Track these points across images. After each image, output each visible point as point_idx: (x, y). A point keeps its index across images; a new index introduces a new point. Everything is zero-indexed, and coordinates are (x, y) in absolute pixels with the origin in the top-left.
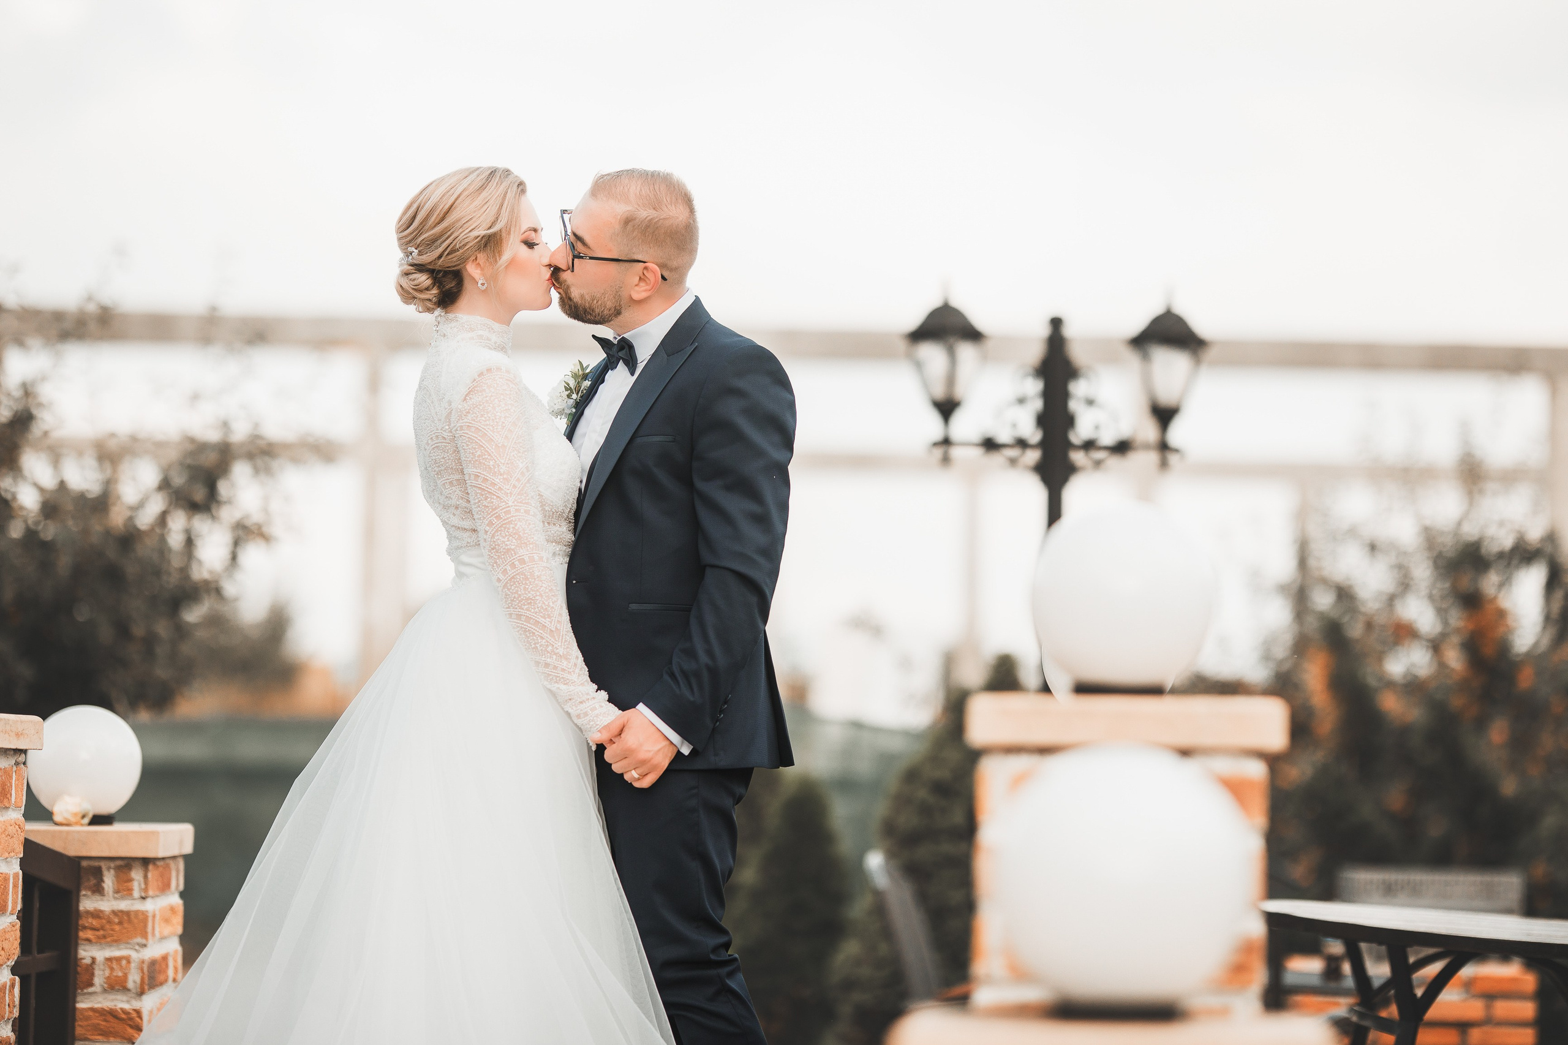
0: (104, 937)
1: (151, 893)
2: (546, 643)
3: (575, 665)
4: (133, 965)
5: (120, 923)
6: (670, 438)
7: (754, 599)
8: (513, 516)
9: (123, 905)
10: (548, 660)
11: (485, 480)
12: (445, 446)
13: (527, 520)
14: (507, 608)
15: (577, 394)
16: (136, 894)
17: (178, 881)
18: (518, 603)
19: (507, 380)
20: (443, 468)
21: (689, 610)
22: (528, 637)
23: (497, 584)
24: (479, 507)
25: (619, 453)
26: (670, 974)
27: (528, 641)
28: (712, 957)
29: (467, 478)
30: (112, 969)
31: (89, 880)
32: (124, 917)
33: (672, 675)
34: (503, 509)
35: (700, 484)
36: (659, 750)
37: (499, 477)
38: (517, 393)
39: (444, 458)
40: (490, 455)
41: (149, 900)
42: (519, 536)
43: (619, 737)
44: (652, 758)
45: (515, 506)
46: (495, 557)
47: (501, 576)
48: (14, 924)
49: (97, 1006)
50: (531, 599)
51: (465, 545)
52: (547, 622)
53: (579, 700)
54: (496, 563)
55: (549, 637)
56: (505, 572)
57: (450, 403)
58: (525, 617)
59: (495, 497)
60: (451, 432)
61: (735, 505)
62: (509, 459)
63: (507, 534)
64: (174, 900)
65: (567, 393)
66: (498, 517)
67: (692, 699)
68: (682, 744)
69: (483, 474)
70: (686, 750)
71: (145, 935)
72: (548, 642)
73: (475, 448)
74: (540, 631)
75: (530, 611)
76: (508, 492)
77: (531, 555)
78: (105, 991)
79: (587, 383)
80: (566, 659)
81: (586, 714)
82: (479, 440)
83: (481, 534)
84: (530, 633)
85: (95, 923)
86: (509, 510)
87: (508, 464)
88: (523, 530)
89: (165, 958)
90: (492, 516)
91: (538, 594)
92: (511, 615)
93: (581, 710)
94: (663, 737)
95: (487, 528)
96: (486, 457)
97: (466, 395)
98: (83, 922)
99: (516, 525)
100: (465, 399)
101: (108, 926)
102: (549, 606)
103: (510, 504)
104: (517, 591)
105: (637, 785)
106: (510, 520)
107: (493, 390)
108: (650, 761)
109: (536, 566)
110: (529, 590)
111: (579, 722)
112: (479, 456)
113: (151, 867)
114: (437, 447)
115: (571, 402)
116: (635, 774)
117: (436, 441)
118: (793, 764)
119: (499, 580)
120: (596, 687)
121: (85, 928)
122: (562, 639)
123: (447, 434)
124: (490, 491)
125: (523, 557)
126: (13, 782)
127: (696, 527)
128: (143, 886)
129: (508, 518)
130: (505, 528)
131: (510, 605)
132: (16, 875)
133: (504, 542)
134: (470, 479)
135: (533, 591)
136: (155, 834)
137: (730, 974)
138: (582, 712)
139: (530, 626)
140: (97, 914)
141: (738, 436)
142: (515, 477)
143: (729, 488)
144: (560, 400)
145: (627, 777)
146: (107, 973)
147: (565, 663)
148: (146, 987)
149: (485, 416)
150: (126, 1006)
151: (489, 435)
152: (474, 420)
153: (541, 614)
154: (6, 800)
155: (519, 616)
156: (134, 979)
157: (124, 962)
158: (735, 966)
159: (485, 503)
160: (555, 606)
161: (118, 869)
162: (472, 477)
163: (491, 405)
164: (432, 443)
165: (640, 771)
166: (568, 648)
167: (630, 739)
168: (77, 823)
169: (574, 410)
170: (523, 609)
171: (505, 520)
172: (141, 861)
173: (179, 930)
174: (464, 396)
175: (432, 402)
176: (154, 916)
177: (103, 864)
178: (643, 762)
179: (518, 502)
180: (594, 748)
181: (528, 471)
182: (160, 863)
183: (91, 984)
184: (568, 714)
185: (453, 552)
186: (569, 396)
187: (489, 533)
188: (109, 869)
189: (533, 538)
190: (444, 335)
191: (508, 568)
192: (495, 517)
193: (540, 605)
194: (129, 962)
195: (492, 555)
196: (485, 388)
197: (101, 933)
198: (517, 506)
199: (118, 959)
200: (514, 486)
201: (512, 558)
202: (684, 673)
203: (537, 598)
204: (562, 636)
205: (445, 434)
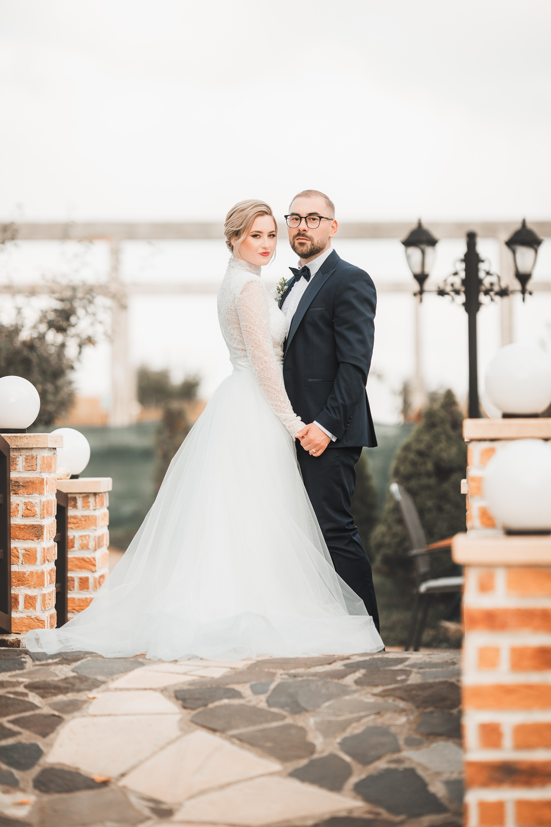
0: (79, 527)
1: (98, 507)
2: (276, 396)
3: (288, 405)
4: (91, 538)
5: (85, 521)
6: (324, 309)
7: (360, 376)
8: (262, 343)
9: (86, 513)
10: (277, 403)
11: (250, 328)
12: (232, 313)
13: (267, 345)
14: (259, 382)
15: (282, 291)
16: (92, 508)
17: (106, 503)
18: (264, 380)
19: (259, 286)
20: (230, 322)
21: (334, 381)
22: (269, 394)
23: (255, 372)
24: (247, 339)
25: (303, 315)
26: (330, 535)
27: (268, 395)
28: (347, 527)
29: (241, 327)
30: (82, 540)
31: (71, 503)
32: (87, 518)
33: (327, 409)
34: (258, 340)
35: (337, 328)
36: (324, 440)
37: (256, 327)
38: (263, 292)
39: (231, 318)
40: (252, 317)
41: (97, 511)
42: (264, 351)
43: (306, 435)
44: (321, 443)
45: (262, 339)
46: (254, 360)
47: (257, 368)
48: (54, 520)
49: (76, 556)
50: (269, 378)
51: (239, 357)
52: (276, 387)
53: (290, 420)
54: (254, 363)
55: (277, 394)
56: (259, 366)
57: (235, 295)
58: (267, 385)
59: (254, 335)
60: (235, 307)
61: (352, 336)
62: (260, 319)
63: (259, 350)
64: (105, 511)
65: (278, 291)
66: (256, 344)
67: (336, 418)
68: (333, 437)
69: (249, 326)
70: (334, 440)
71: (96, 525)
72: (277, 396)
73: (246, 315)
74: (274, 391)
75: (269, 383)
76: (260, 333)
77: (270, 359)
78: (79, 550)
79: (286, 287)
80: (284, 403)
81: (293, 426)
82: (247, 311)
83: (248, 351)
84: (269, 392)
85: (74, 521)
86: (260, 341)
87: (259, 321)
88: (266, 349)
89: (103, 535)
90: (253, 343)
91: (273, 376)
92: (261, 384)
93: (291, 424)
94: (325, 434)
95: (251, 348)
96: (250, 318)
97: (242, 292)
98: (70, 520)
99: (263, 347)
100: (241, 293)
101: (80, 522)
102: (277, 381)
103: (261, 338)
104: (264, 375)
105: (314, 455)
106: (260, 345)
107: (253, 291)
108: (320, 444)
109: (271, 364)
110: (269, 374)
111: (289, 429)
112: (247, 318)
113: (97, 496)
114: (228, 313)
115: (280, 295)
116: (314, 450)
117: (228, 311)
118: (377, 446)
119: (256, 370)
120: (296, 415)
121: (70, 523)
122: (283, 394)
123: (233, 308)
124: (252, 332)
125: (266, 360)
126: (53, 462)
127: (335, 346)
128: (94, 504)
129: (260, 344)
130: (258, 348)
131: (261, 380)
132: (55, 500)
133: (258, 354)
134: (243, 328)
135: (271, 374)
136: (99, 482)
137: (354, 535)
138: (291, 425)
139: (269, 389)
140: (75, 517)
141: (353, 307)
142: (262, 327)
143: (349, 329)
144: (275, 294)
145: (311, 453)
146: (80, 542)
147: (284, 404)
148: (97, 547)
149: (250, 301)
150: (89, 556)
151: (252, 309)
152: (245, 303)
153: (274, 384)
154: (51, 469)
155: (265, 385)
156: (92, 544)
157: (87, 537)
158: (356, 531)
159: (250, 338)
160: (279, 381)
161: (83, 497)
162: (244, 327)
163: (253, 297)
164: (226, 312)
165: (316, 449)
166: (285, 398)
167: (311, 435)
168: (65, 479)
169: (281, 298)
170: (266, 382)
171: (258, 345)
172: (93, 494)
173: (107, 523)
174: (241, 292)
175: (227, 294)
176: (99, 517)
177: (77, 496)
178: (317, 445)
179: (263, 337)
180: (295, 440)
181: (268, 324)
182: (100, 495)
183: (73, 547)
184: (284, 425)
185: (234, 360)
186: (279, 293)
187: (252, 350)
188: (79, 497)
189: (270, 352)
190: (232, 267)
191: (260, 365)
192: (254, 344)
193: (273, 380)
194: (89, 537)
195: (253, 360)
196: (250, 289)
197: (77, 525)
198: (263, 339)
199: (85, 536)
200: (262, 331)
201: (262, 361)
202: (332, 408)
203: (272, 377)
204: (283, 393)
205: (232, 308)
